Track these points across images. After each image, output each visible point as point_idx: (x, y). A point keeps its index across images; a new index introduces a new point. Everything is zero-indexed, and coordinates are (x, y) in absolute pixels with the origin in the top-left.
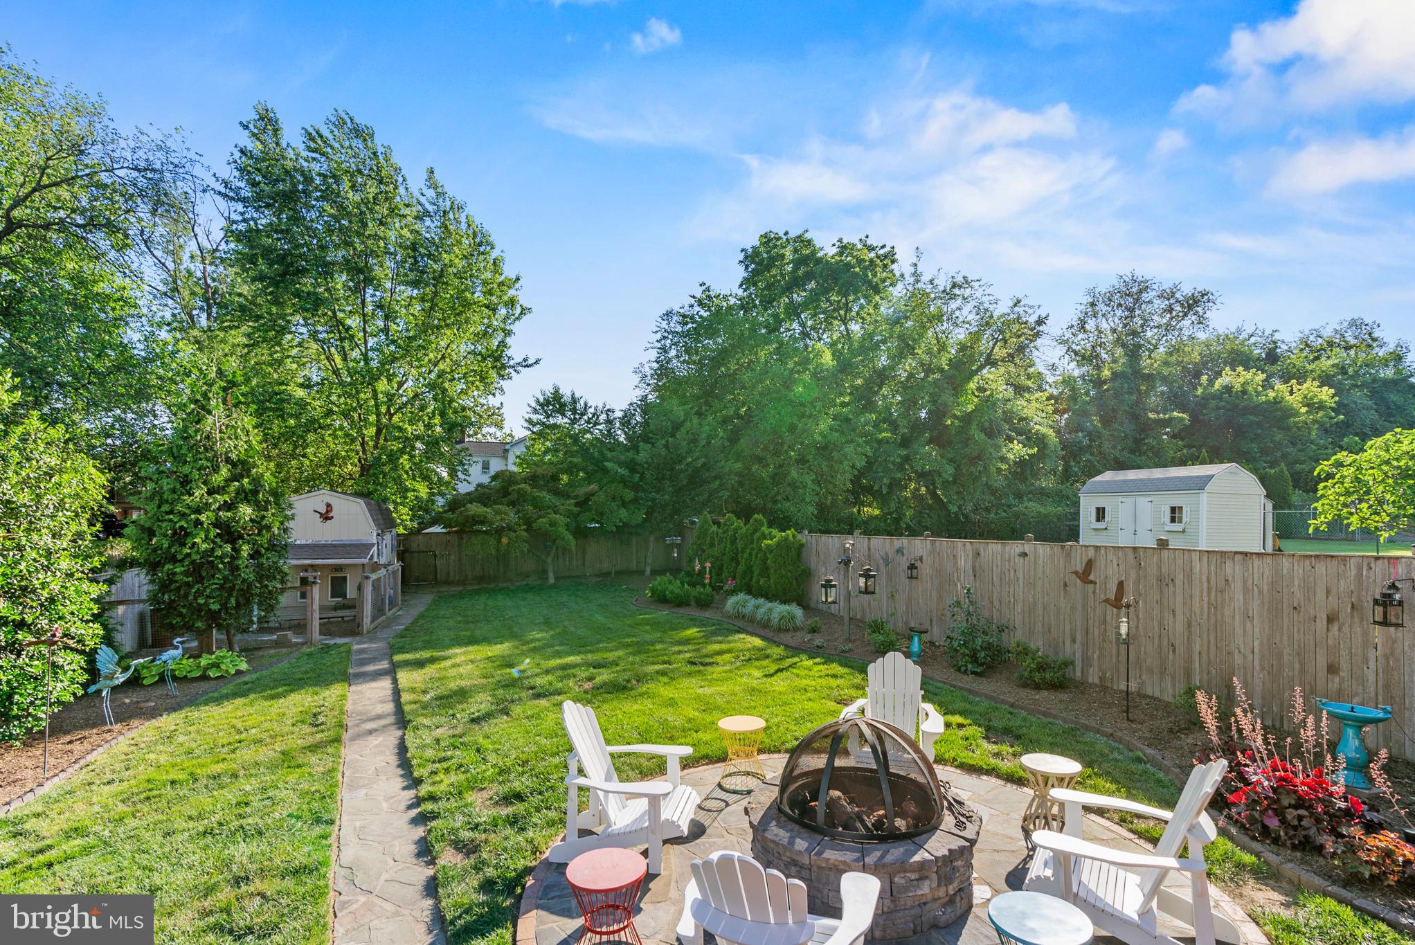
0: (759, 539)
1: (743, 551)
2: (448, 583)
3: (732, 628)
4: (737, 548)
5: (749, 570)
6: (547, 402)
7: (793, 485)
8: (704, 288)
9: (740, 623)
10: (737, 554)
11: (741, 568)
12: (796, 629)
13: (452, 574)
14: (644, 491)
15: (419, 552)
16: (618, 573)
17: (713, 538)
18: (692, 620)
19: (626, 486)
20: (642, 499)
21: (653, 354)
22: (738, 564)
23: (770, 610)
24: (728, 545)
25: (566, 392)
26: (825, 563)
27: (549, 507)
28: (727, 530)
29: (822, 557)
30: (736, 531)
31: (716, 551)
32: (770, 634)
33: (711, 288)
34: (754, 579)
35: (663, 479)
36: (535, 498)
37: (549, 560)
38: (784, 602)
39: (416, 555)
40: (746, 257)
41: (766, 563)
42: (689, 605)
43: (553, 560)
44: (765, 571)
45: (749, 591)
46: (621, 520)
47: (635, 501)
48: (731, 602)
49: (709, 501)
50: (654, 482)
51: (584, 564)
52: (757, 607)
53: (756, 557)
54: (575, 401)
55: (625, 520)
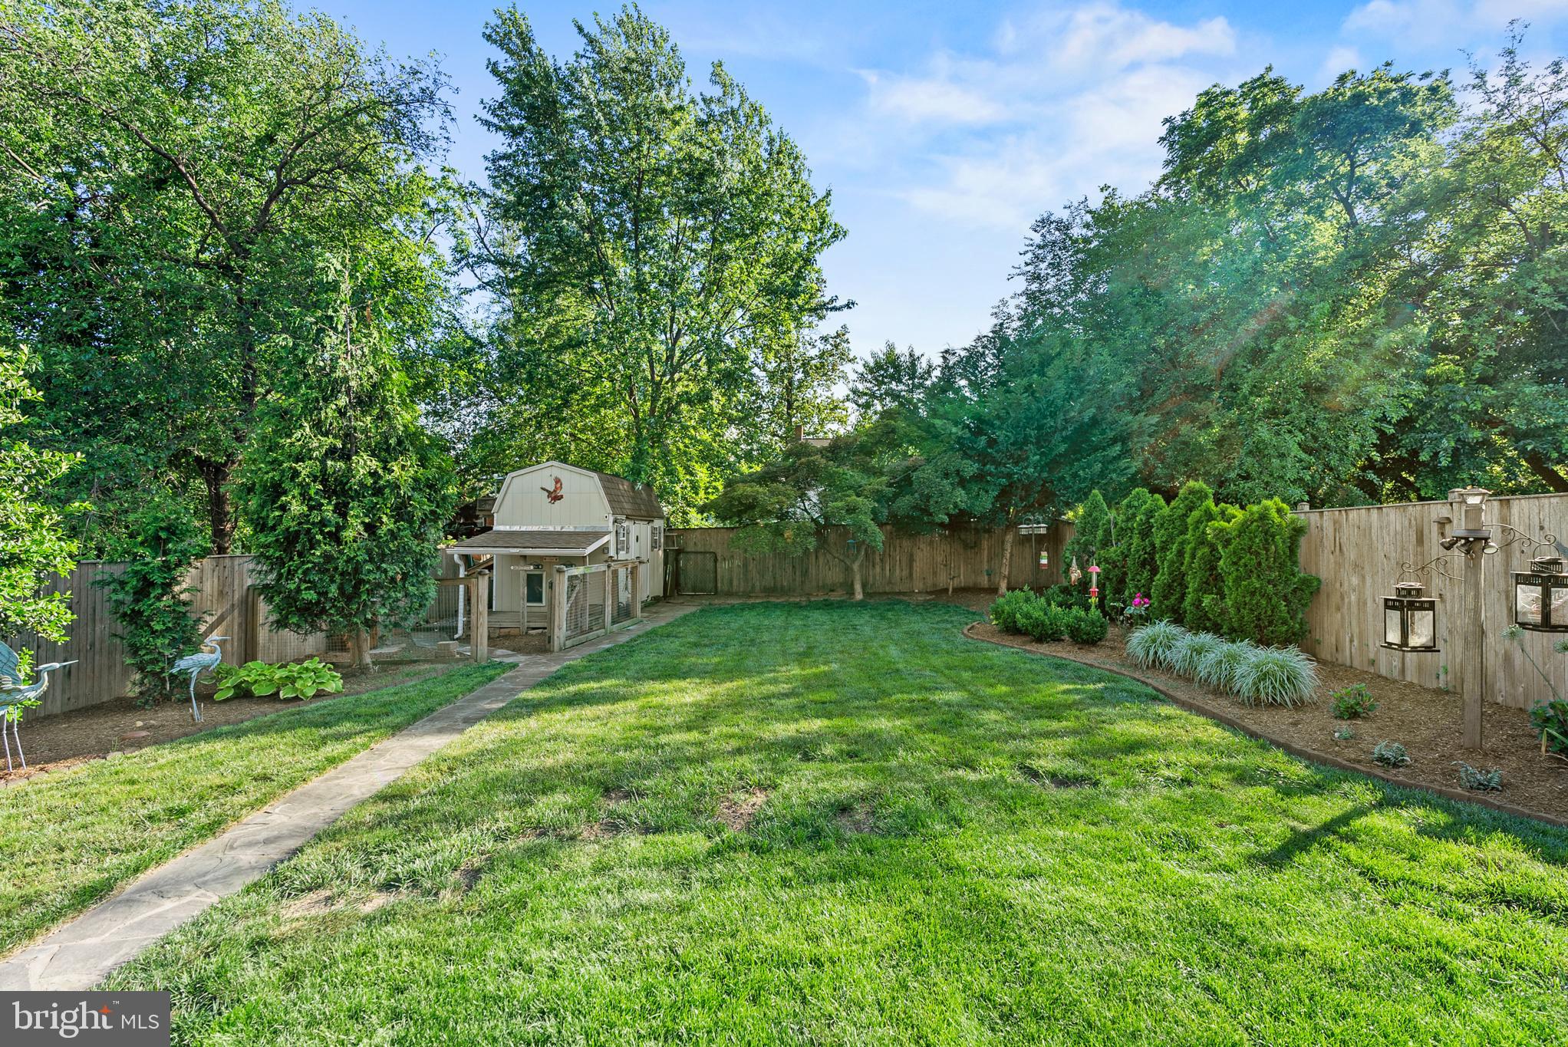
0: (1199, 522)
1: (1164, 548)
2: (729, 594)
3: (1139, 688)
4: (1153, 545)
5: (1178, 581)
6: (878, 366)
7: (1258, 451)
8: (1106, 193)
9: (1160, 681)
10: (1152, 555)
11: (1160, 579)
12: (1299, 705)
13: (735, 583)
14: (994, 462)
15: (696, 553)
16: (960, 590)
17: (1108, 532)
18: (1058, 667)
19: (966, 456)
20: (990, 474)
21: (1021, 284)
22: (1154, 571)
23: (1233, 658)
24: (1136, 540)
25: (902, 350)
26: (1357, 567)
27: (850, 487)
28: (1134, 516)
29: (1351, 554)
30: (1150, 514)
31: (1113, 552)
32: (1232, 712)
33: (1118, 193)
34: (1189, 599)
35: (1026, 442)
36: (831, 476)
37: (856, 567)
38: (1264, 642)
39: (692, 556)
40: (1171, 131)
41: (1213, 568)
42: (1060, 640)
43: (861, 566)
44: (1213, 580)
45: (1178, 620)
46: (956, 505)
47: (979, 477)
48: (1139, 636)
49: (1102, 474)
50: (1012, 448)
51: (911, 574)
52: (1199, 651)
53: (1193, 556)
54: (914, 360)
55: (963, 506)
